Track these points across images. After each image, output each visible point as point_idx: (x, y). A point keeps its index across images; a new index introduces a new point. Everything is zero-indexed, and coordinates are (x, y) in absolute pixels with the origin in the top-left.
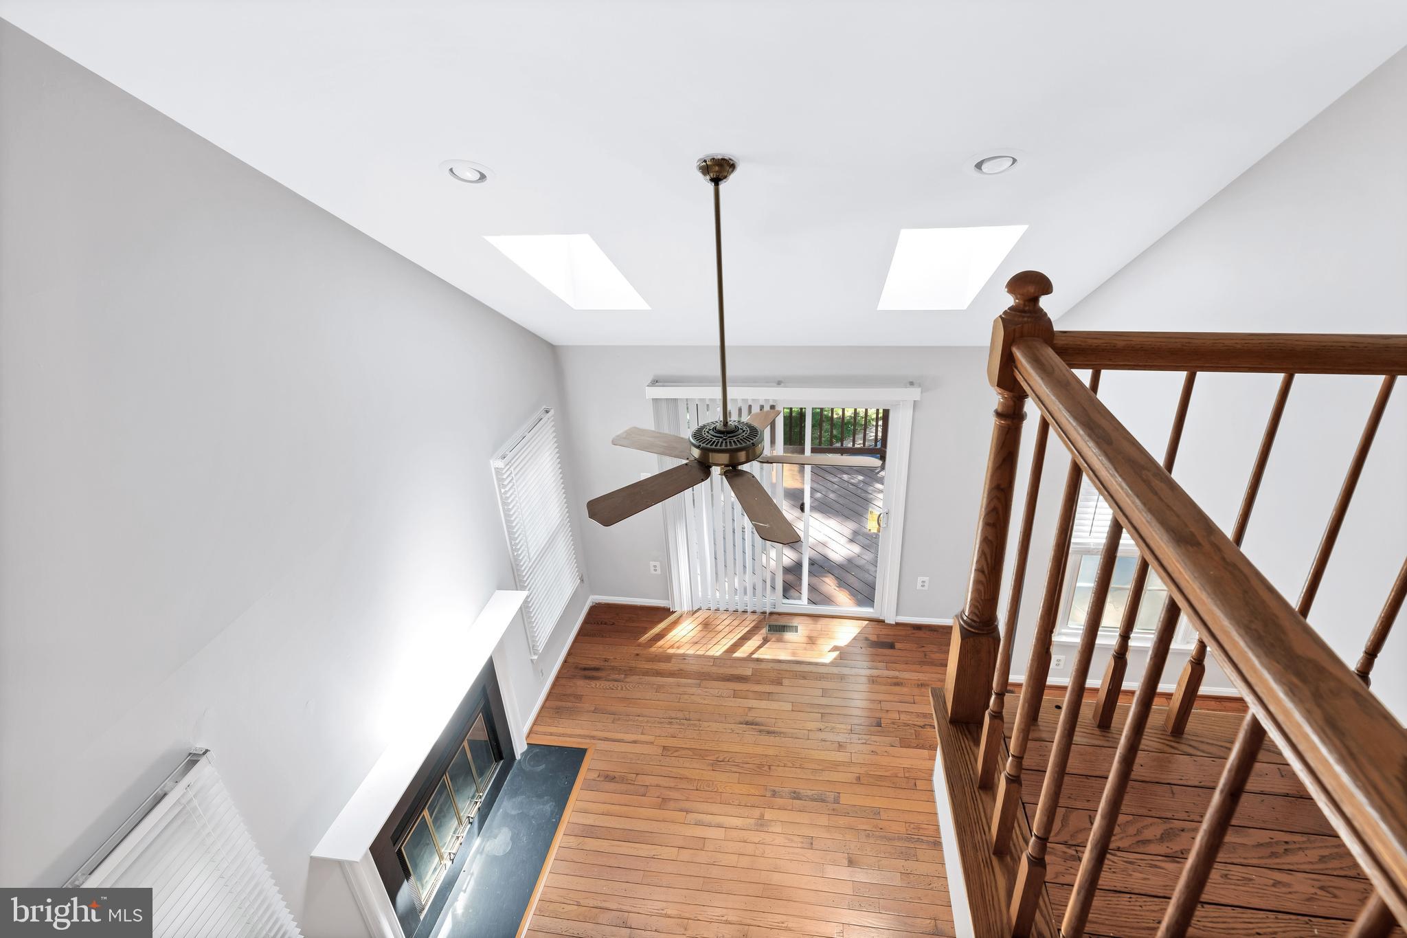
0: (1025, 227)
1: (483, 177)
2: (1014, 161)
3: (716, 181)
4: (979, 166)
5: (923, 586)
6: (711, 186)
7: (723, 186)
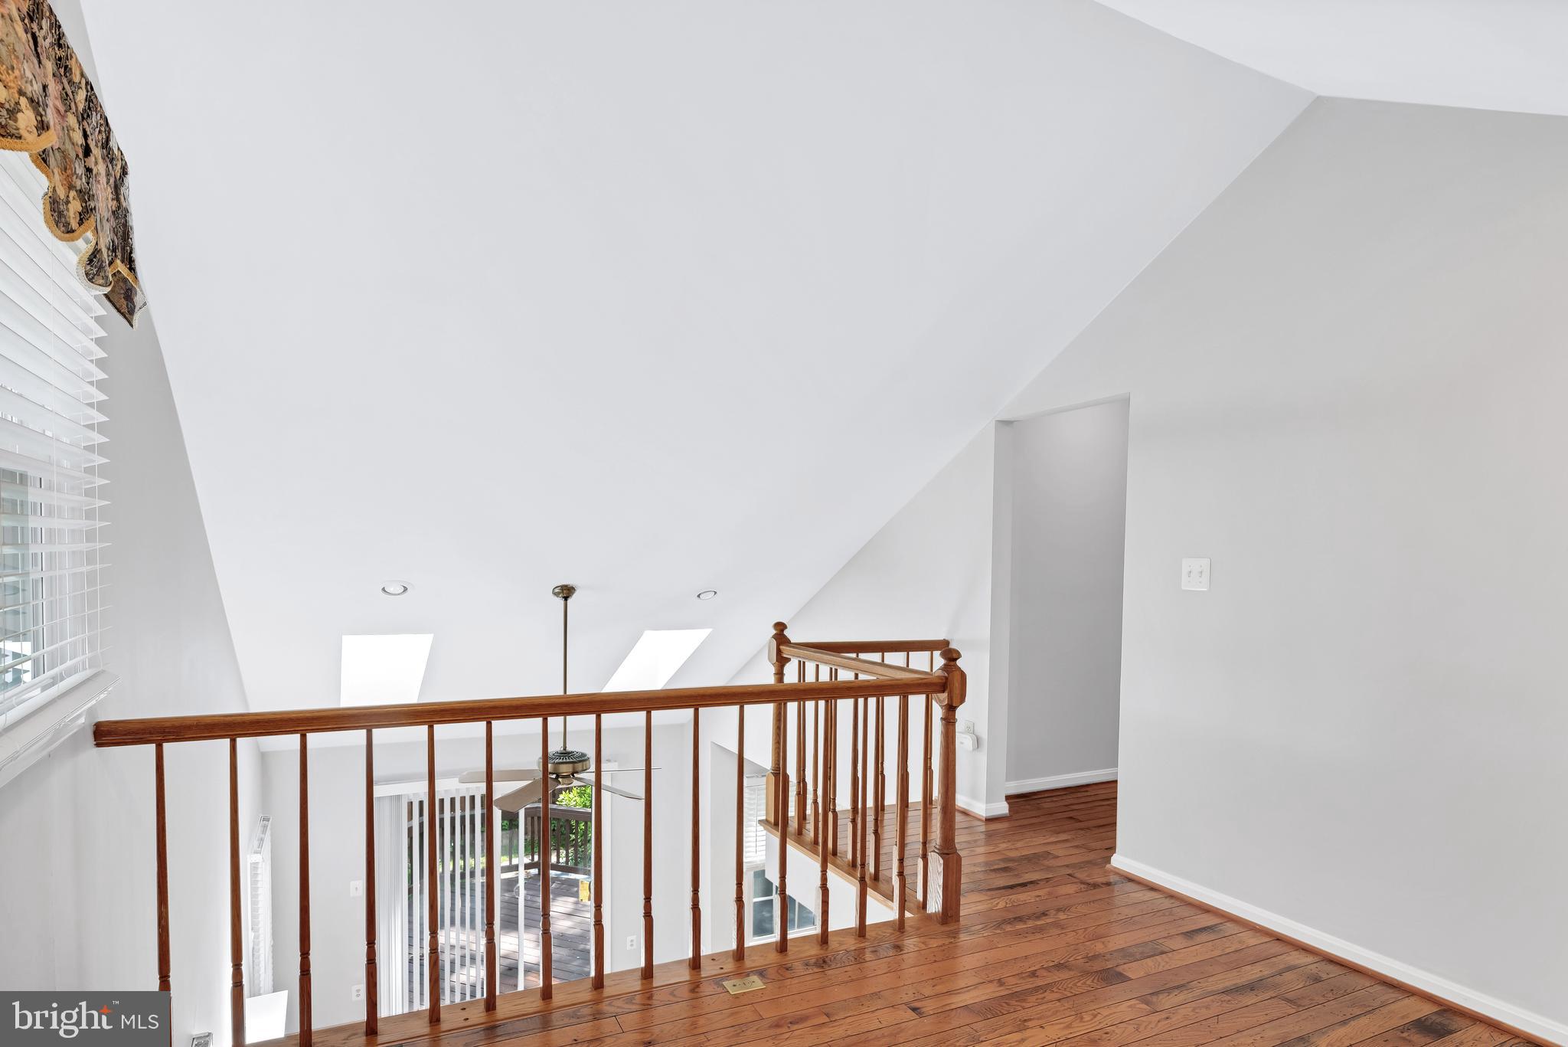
0: (710, 630)
1: (406, 589)
2: (715, 593)
3: (566, 599)
4: (699, 596)
5: (632, 945)
6: (562, 602)
7: (569, 601)
